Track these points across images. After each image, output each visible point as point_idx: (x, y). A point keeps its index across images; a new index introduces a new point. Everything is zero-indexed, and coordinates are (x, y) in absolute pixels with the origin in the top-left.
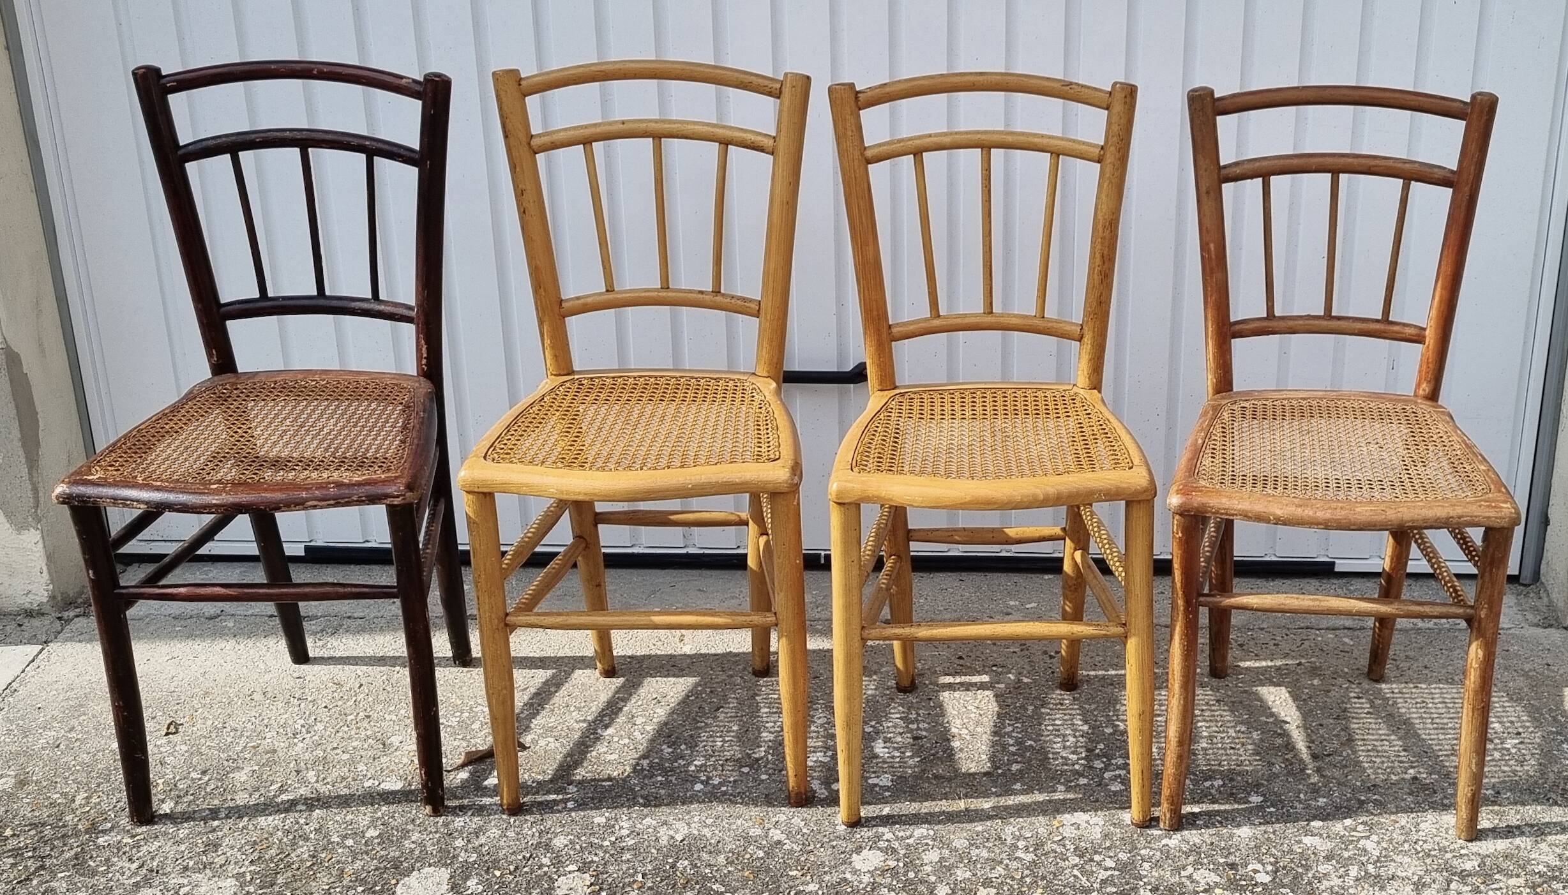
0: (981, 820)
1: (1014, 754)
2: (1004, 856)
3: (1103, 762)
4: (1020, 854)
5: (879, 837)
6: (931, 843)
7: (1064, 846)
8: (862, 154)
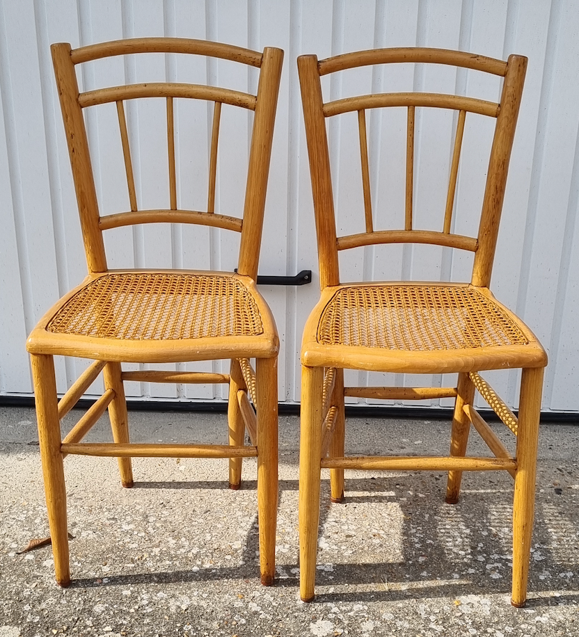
0: (401, 599)
1: (419, 550)
2: (421, 627)
3: (484, 557)
4: (432, 626)
5: (328, 610)
6: (366, 616)
7: (464, 620)
8: (321, 109)
